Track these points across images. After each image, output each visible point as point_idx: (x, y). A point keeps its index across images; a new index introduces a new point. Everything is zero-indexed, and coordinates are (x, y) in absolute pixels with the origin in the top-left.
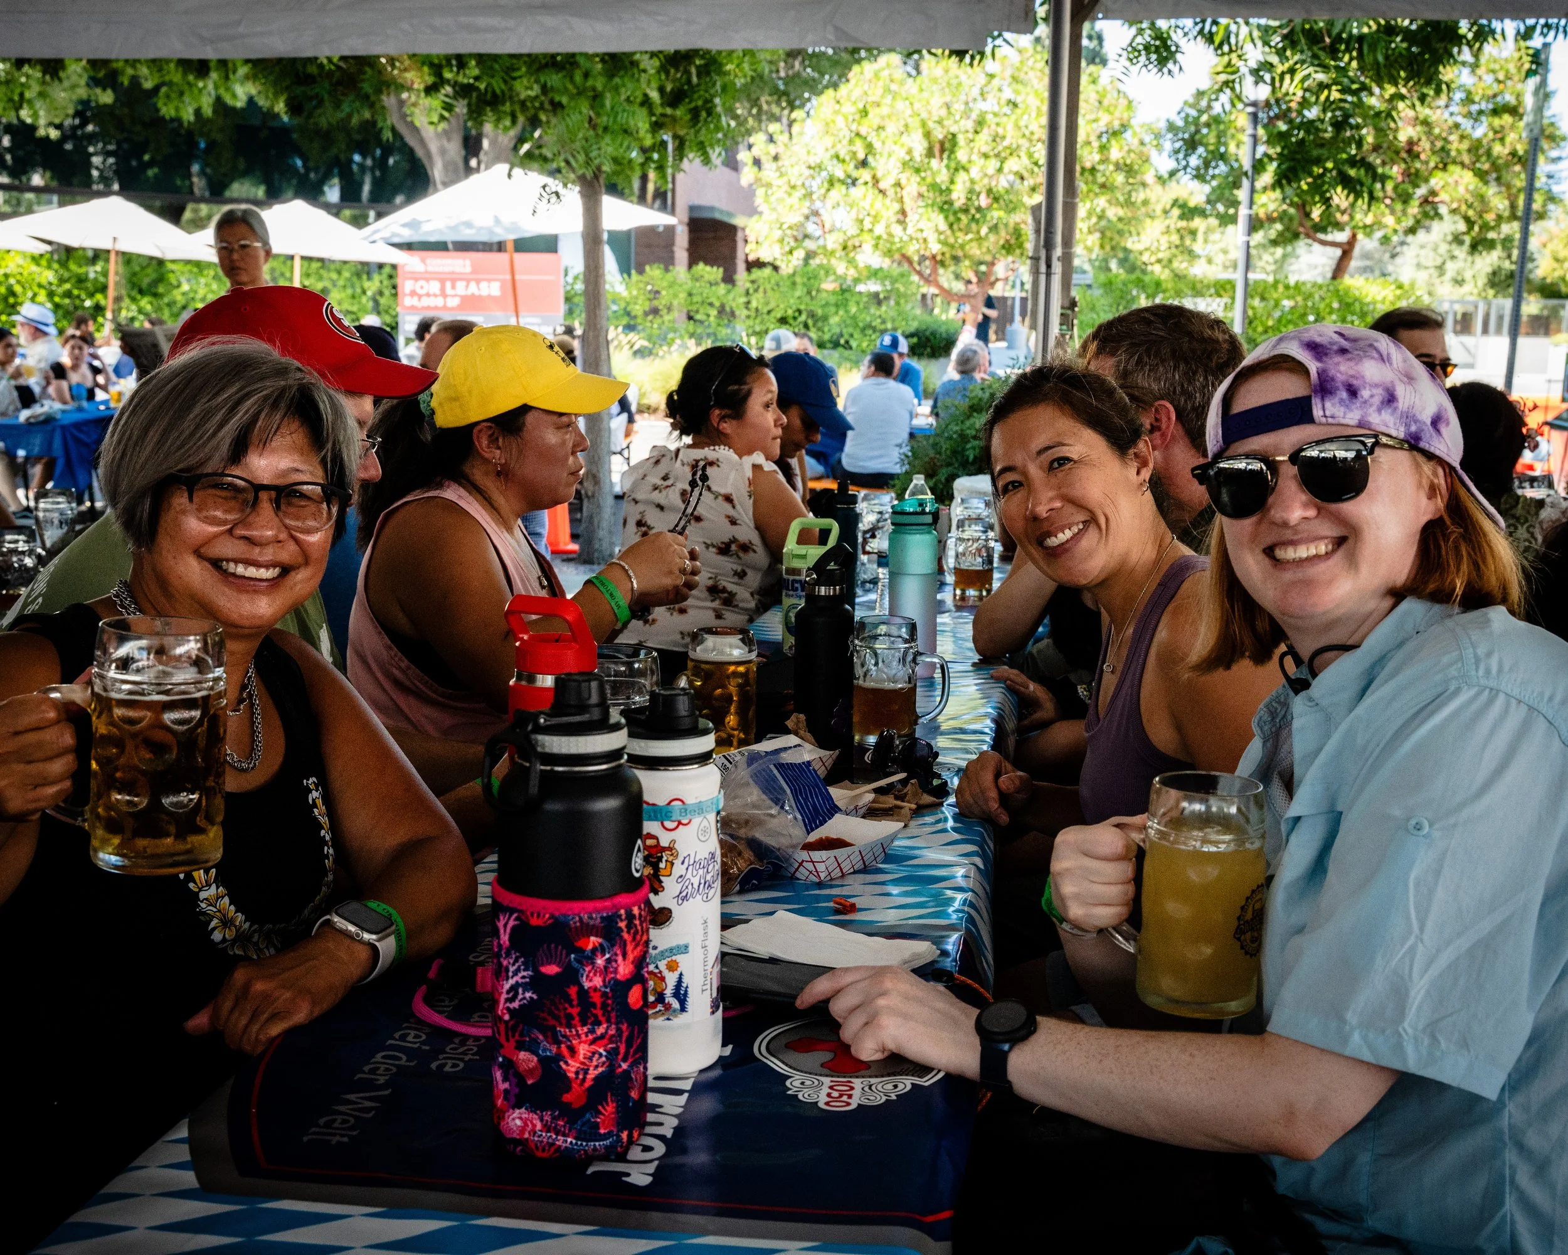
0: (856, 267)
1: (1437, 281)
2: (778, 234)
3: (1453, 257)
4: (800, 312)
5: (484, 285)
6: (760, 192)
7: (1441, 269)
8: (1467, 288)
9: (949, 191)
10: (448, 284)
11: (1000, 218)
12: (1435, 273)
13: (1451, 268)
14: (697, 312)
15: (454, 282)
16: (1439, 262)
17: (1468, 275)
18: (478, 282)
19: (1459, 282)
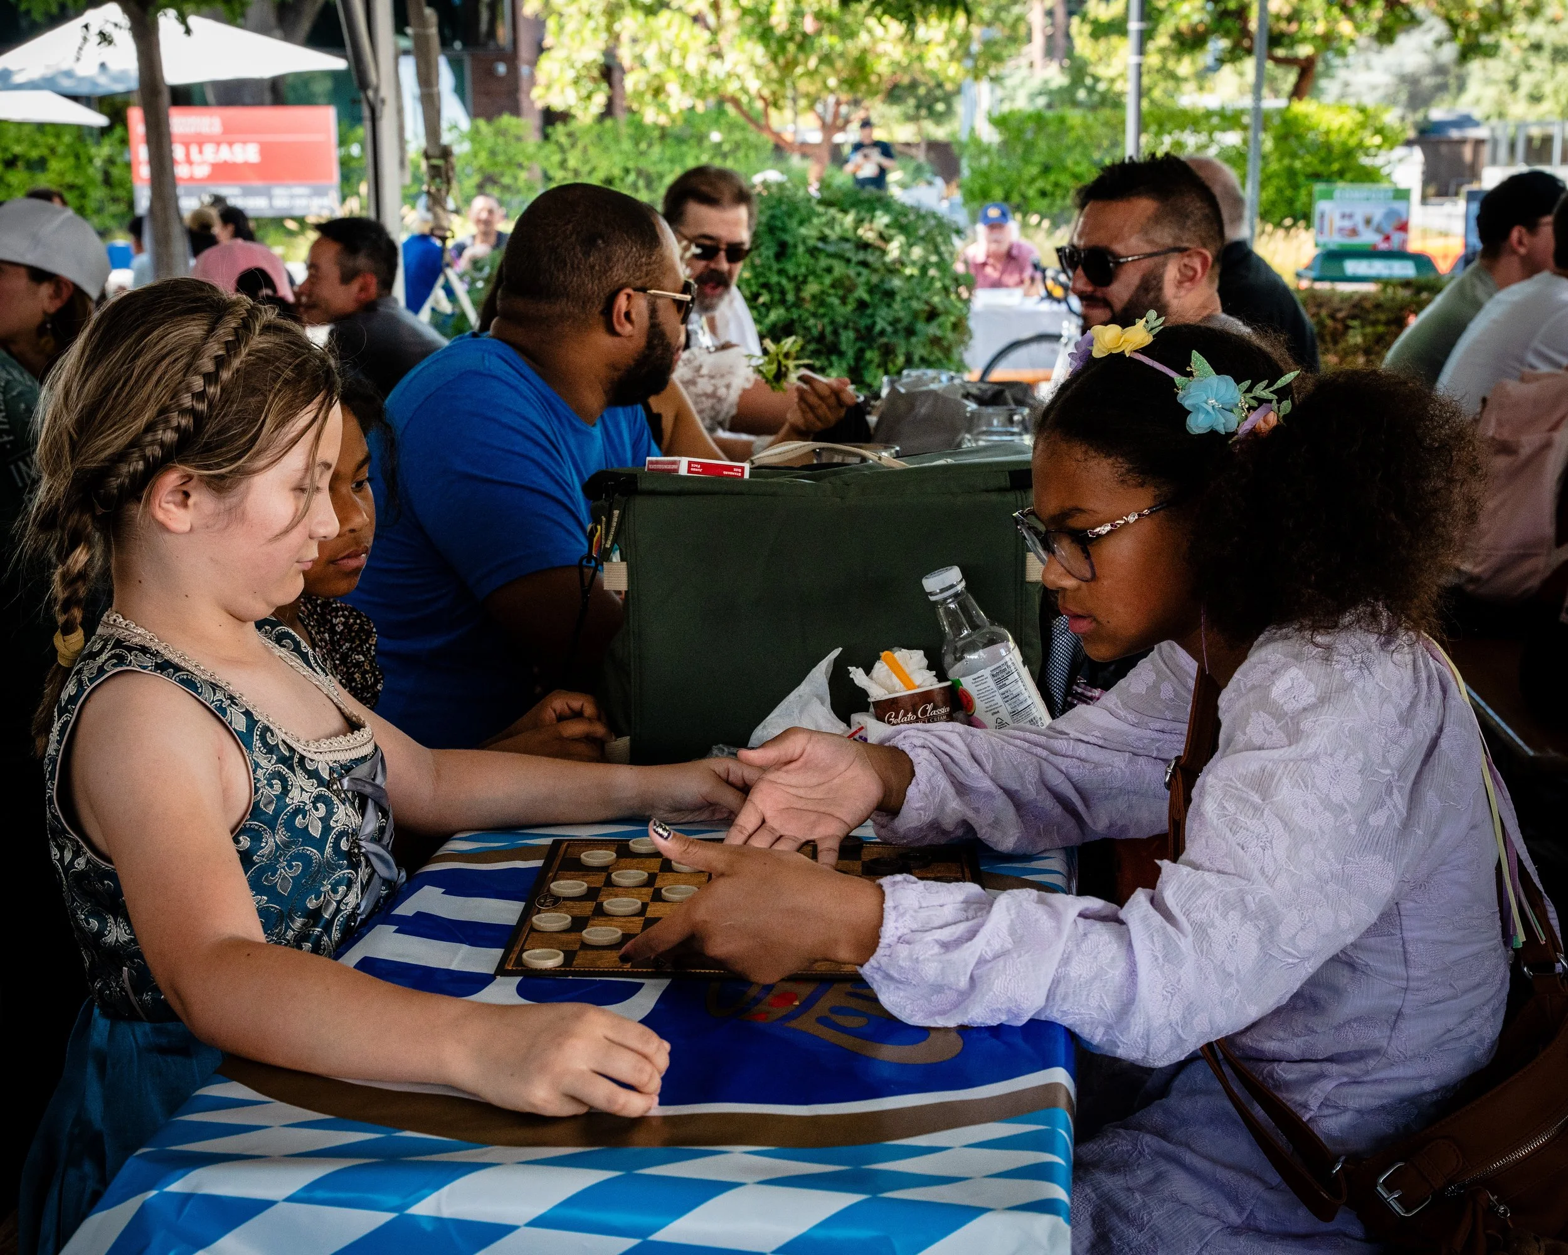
0: (667, 112)
1: (1508, 98)
2: (571, 74)
3: (1529, 68)
4: (627, 171)
5: (237, 148)
6: (552, 23)
7: (1513, 84)
8: (1546, 106)
9: (768, 14)
10: (194, 150)
11: (832, 48)
12: (1506, 88)
13: (1526, 81)
14: (502, 175)
15: (200, 145)
16: (1511, 72)
17: (1548, 89)
18: (231, 144)
19: (1536, 98)
